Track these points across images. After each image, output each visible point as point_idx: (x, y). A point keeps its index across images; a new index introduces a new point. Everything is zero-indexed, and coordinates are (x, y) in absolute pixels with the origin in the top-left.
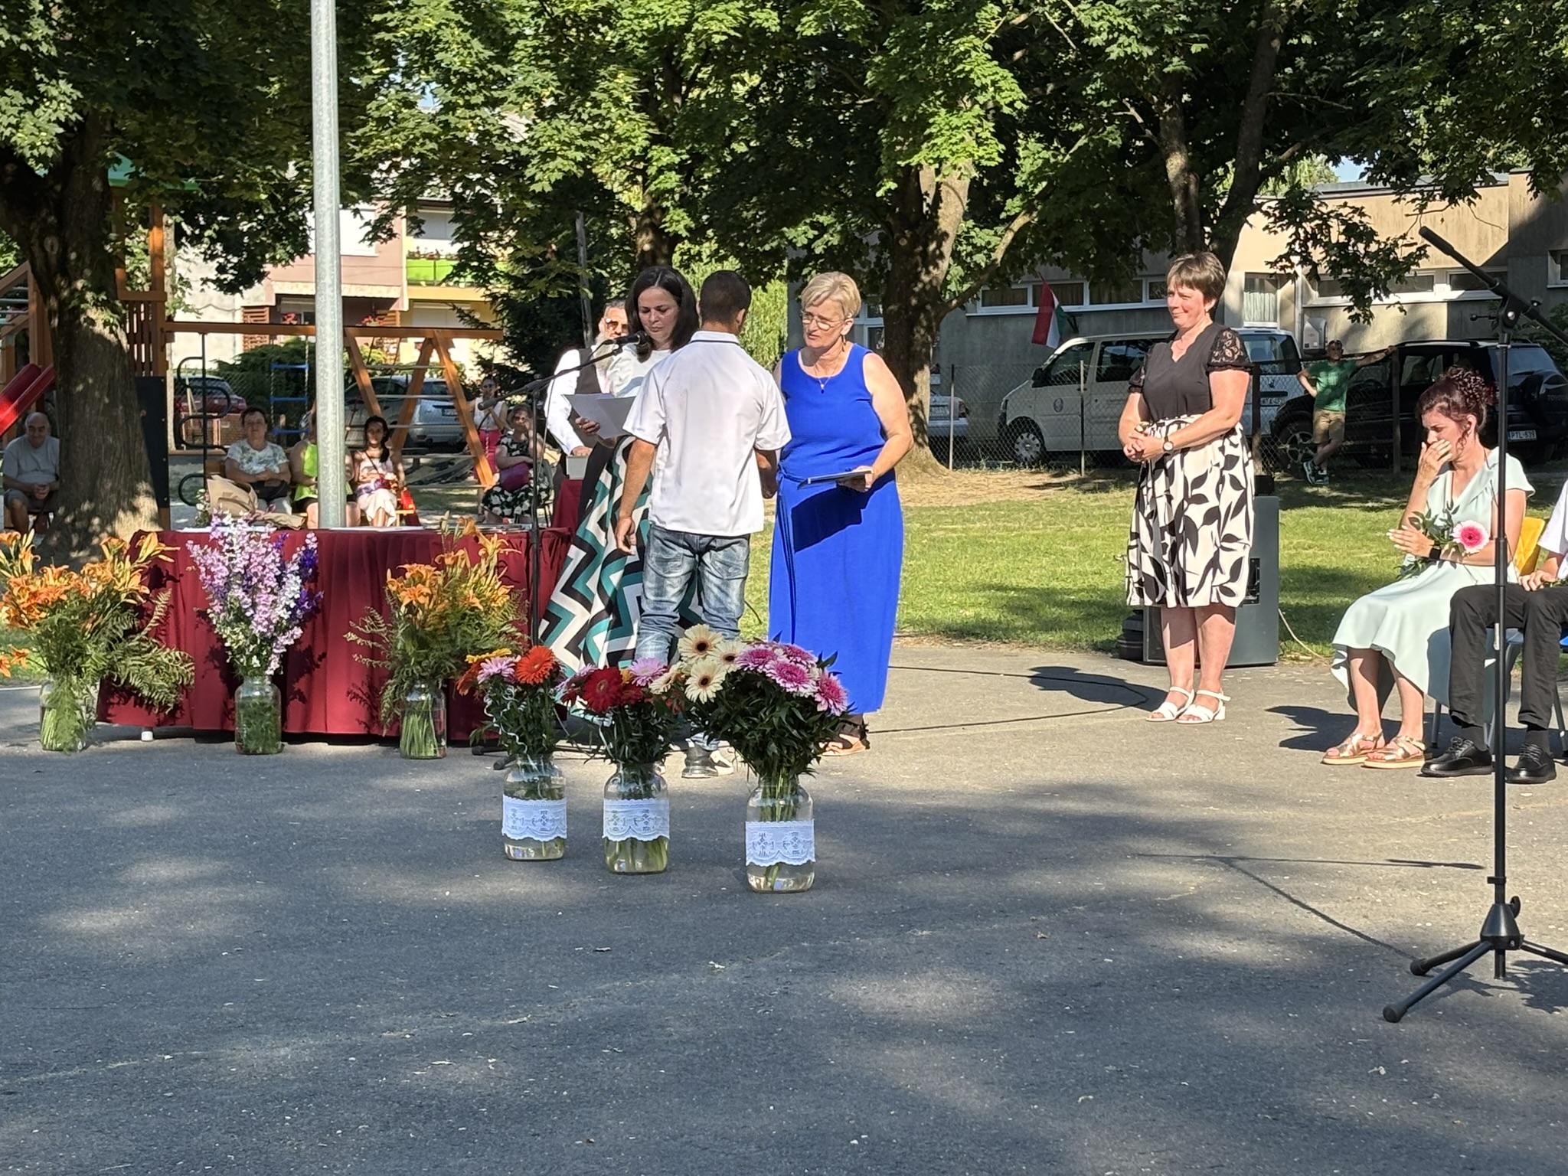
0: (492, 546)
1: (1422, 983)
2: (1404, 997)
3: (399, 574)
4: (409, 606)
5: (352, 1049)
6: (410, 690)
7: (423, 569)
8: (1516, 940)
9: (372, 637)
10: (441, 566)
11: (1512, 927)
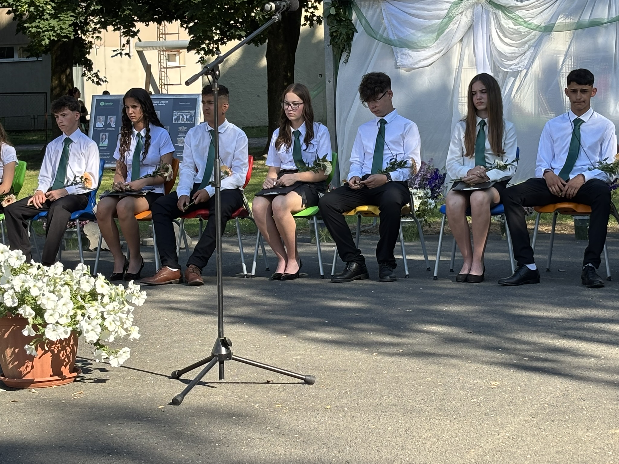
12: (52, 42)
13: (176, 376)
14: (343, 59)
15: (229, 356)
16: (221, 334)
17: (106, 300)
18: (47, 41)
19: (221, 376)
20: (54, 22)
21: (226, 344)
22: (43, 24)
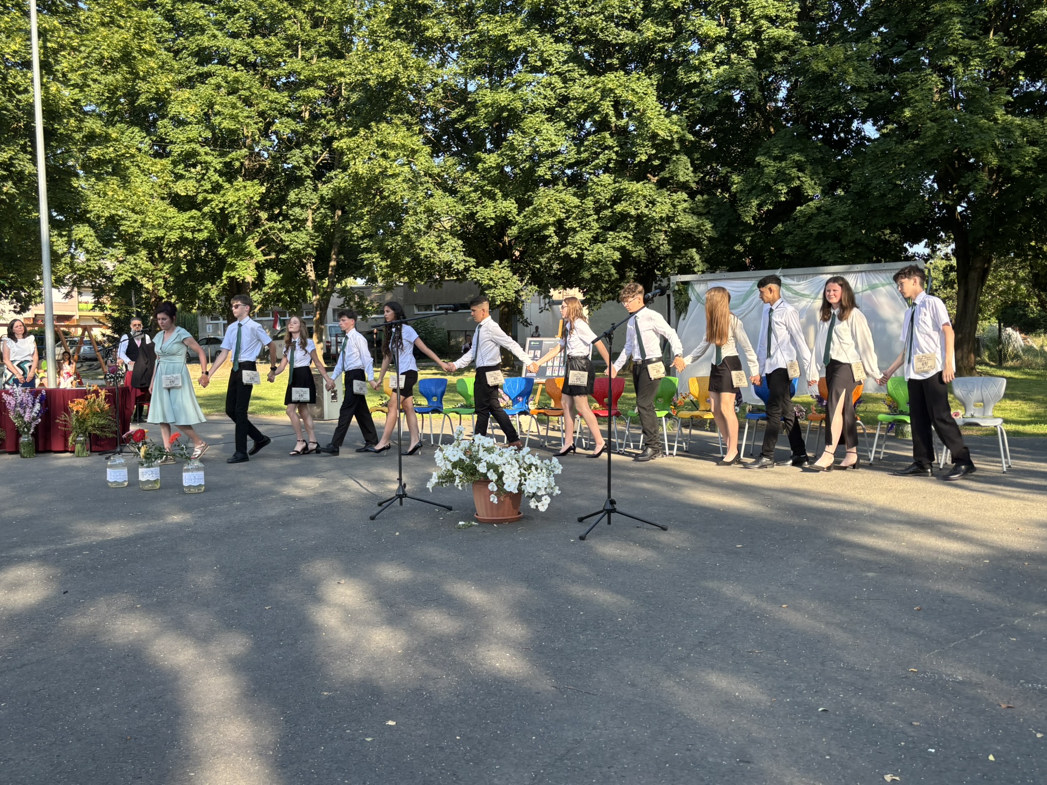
0: (103, 393)
1: (380, 508)
2: (375, 512)
3: (73, 402)
4: (77, 412)
5: (56, 550)
6: (78, 436)
7: (81, 400)
8: (405, 495)
9: (65, 421)
10: (87, 399)
11: (403, 491)
12: (502, 302)
13: (581, 520)
14: (682, 317)
15: (614, 511)
16: (609, 496)
17: (539, 470)
18: (498, 303)
19: (609, 522)
20: (503, 290)
21: (612, 502)
22: (497, 292)
